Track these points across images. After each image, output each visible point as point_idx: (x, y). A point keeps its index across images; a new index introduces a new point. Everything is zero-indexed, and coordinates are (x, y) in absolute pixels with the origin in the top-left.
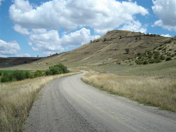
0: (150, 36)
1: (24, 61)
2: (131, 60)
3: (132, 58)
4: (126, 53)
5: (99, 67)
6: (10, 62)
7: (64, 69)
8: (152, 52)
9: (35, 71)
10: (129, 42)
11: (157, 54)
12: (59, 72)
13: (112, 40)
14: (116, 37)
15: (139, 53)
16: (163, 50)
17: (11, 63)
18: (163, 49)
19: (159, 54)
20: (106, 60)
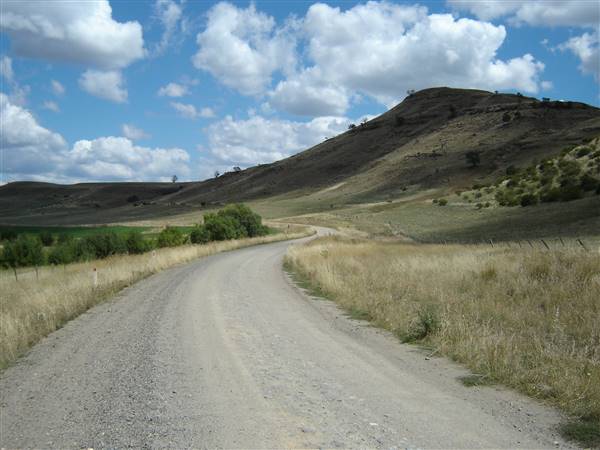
0: (553, 107)
1: (128, 196)
2: (482, 190)
3: (488, 185)
4: (470, 168)
5: (374, 215)
6: (83, 200)
7: (251, 221)
8: (556, 161)
9: (160, 231)
10: (480, 130)
11: (571, 170)
12: (234, 232)
13: (423, 123)
14: (437, 112)
15: (511, 167)
16: (591, 157)
17: (86, 203)
18: (592, 153)
19: (578, 172)
20: (401, 191)
